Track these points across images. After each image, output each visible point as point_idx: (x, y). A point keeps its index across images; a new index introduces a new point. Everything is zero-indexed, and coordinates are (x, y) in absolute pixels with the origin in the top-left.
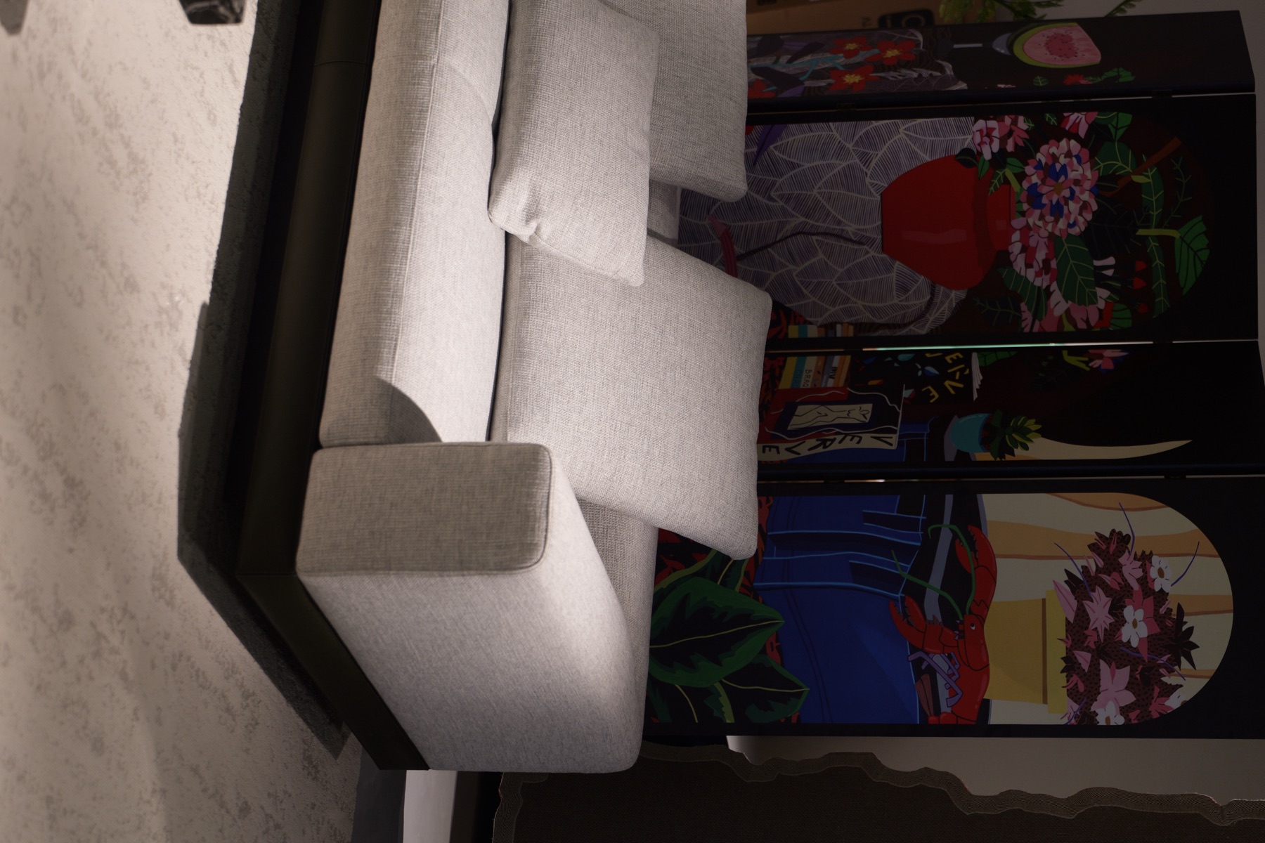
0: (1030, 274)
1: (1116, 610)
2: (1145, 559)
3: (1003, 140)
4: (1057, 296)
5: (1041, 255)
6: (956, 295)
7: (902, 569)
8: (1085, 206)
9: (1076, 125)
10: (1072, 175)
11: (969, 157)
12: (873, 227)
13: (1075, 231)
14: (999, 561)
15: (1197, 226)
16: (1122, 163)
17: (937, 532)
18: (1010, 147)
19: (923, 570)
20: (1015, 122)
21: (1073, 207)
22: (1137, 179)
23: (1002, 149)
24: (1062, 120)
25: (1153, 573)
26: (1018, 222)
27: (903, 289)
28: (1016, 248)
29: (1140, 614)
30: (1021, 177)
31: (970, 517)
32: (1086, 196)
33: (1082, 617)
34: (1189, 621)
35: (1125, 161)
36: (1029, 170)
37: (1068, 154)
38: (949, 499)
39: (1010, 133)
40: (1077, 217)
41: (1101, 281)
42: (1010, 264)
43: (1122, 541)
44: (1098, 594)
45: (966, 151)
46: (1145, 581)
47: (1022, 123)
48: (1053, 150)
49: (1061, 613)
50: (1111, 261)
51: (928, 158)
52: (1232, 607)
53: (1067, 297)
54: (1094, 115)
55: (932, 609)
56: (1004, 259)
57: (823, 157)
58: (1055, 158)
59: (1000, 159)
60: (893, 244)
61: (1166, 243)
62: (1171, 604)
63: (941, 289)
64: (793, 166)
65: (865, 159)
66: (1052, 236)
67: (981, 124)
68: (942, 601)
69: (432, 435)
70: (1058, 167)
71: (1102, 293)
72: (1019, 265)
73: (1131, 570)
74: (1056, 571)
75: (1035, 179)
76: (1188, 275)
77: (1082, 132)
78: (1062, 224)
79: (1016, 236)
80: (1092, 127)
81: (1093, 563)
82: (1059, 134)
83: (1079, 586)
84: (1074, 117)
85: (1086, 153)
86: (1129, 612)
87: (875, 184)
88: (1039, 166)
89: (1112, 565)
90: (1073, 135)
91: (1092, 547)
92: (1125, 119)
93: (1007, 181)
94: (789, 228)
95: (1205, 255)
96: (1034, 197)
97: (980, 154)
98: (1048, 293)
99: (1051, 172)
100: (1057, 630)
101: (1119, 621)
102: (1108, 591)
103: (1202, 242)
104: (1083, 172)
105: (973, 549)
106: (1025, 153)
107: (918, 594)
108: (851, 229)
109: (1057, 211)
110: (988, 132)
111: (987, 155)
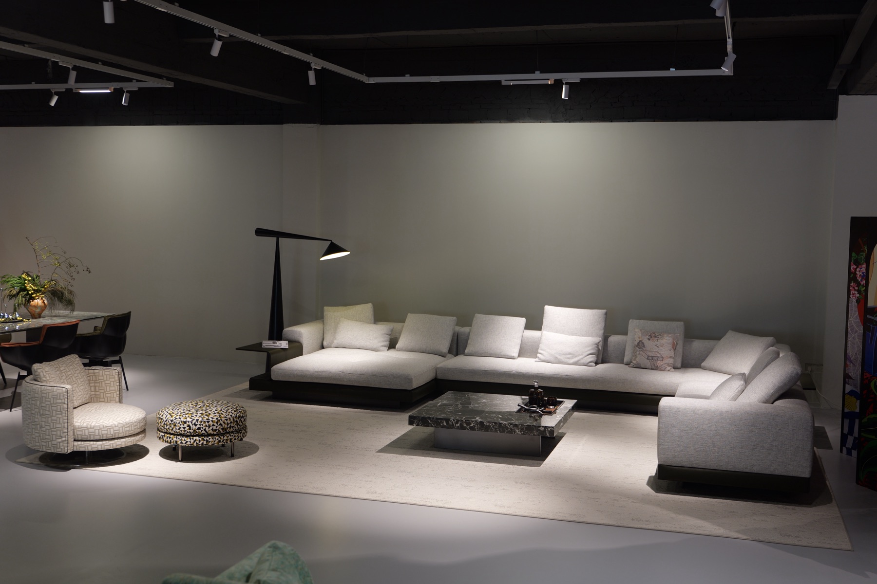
3: (855, 290)
9: (854, 268)
10: (864, 271)
18: (857, 288)
20: (852, 286)
23: (857, 291)
24: (852, 273)
30: (863, 286)
35: (862, 255)
36: (862, 283)
37: (860, 271)
39: (854, 288)
45: (857, 301)
48: (858, 276)
51: (857, 313)
54: (852, 263)
57: (855, 344)
64: (856, 353)
65: (856, 332)
67: (851, 296)
70: (862, 275)
75: (864, 282)
77: (855, 267)
80: (854, 264)
82: (855, 274)
84: (852, 269)
85: (860, 266)
88: (862, 280)
92: (854, 254)
93: (864, 290)
97: (858, 297)
110: (853, 294)
111: (858, 295)
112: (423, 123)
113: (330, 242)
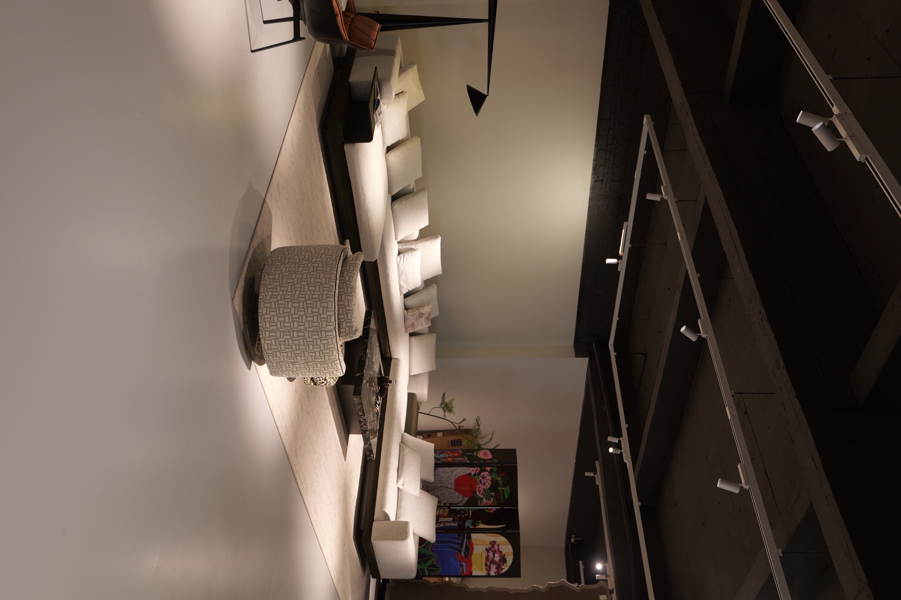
0: (480, 495)
1: (494, 554)
2: (498, 545)
3: (475, 472)
4: (484, 499)
5: (482, 492)
6: (467, 499)
7: (458, 547)
8: (489, 483)
10: (487, 478)
11: (469, 474)
12: (453, 486)
13: (488, 488)
14: (474, 546)
15: (508, 488)
16: (495, 476)
17: (464, 540)
18: (477, 473)
19: (461, 547)
20: (477, 469)
21: (487, 483)
22: (498, 479)
24: (485, 468)
25: (500, 548)
26: (478, 486)
27: (458, 497)
28: (477, 491)
29: (498, 555)
30: (478, 478)
31: (469, 538)
32: (489, 482)
33: (488, 555)
34: (506, 557)
36: (480, 477)
37: (486, 475)
38: (466, 534)
39: (477, 471)
40: (488, 485)
41: (492, 497)
42: (476, 493)
43: (495, 542)
44: (491, 552)
45: (469, 473)
46: (498, 549)
47: (479, 469)
48: (484, 473)
49: (484, 555)
50: (493, 493)
51: (462, 474)
52: (512, 554)
53: (486, 499)
54: (491, 468)
55: (463, 554)
56: (475, 492)
57: (445, 474)
58: (484, 475)
59: (475, 475)
60: (456, 489)
61: (503, 490)
62: (503, 553)
63: (465, 498)
64: (439, 475)
65: (452, 474)
66: (484, 489)
67: (472, 469)
68: (465, 553)
69: (390, 520)
70: (485, 477)
71: (492, 499)
72: (478, 494)
73: (496, 548)
74: (484, 548)
75: (481, 478)
76: (507, 496)
77: (489, 471)
78: (485, 486)
79: (477, 488)
80: (491, 470)
81: (490, 546)
82: (485, 471)
83: (488, 550)
84: (487, 468)
85: (489, 474)
86: (496, 555)
87: (453, 478)
88: (481, 476)
89: (493, 547)
90: (487, 471)
91: (490, 543)
92: (496, 468)
93: (476, 479)
94: (438, 486)
95: (509, 493)
96: (481, 482)
97: (471, 474)
98: (483, 499)
99: (483, 477)
100: (484, 558)
101: (494, 557)
102: (492, 551)
103: (509, 490)
104: (489, 477)
105: (470, 543)
106: (479, 474)
107: (460, 551)
108: (449, 486)
109: (484, 484)
110: (473, 470)
111: (473, 474)
112: (601, 97)
113: (487, 94)
